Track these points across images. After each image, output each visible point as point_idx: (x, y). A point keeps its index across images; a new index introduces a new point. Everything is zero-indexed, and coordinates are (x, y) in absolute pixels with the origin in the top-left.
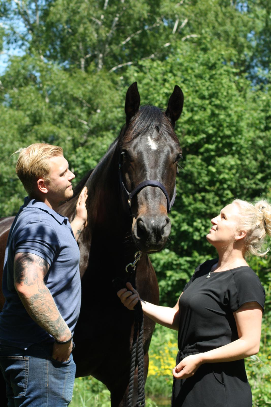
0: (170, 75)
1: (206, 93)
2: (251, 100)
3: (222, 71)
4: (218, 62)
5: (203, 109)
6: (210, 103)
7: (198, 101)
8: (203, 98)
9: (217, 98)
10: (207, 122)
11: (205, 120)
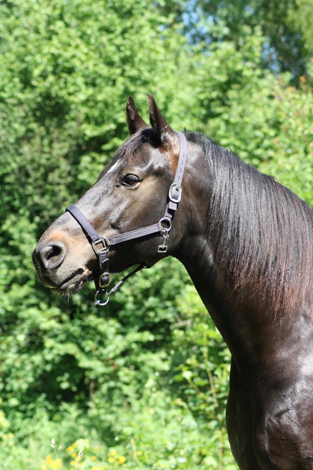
0: (60, 24)
1: (116, 58)
2: (187, 69)
3: (142, 21)
4: (136, 6)
5: (110, 83)
6: (122, 74)
7: (104, 70)
8: (110, 64)
9: (133, 66)
10: (116, 104)
11: (114, 101)
